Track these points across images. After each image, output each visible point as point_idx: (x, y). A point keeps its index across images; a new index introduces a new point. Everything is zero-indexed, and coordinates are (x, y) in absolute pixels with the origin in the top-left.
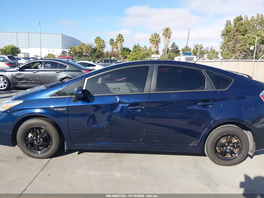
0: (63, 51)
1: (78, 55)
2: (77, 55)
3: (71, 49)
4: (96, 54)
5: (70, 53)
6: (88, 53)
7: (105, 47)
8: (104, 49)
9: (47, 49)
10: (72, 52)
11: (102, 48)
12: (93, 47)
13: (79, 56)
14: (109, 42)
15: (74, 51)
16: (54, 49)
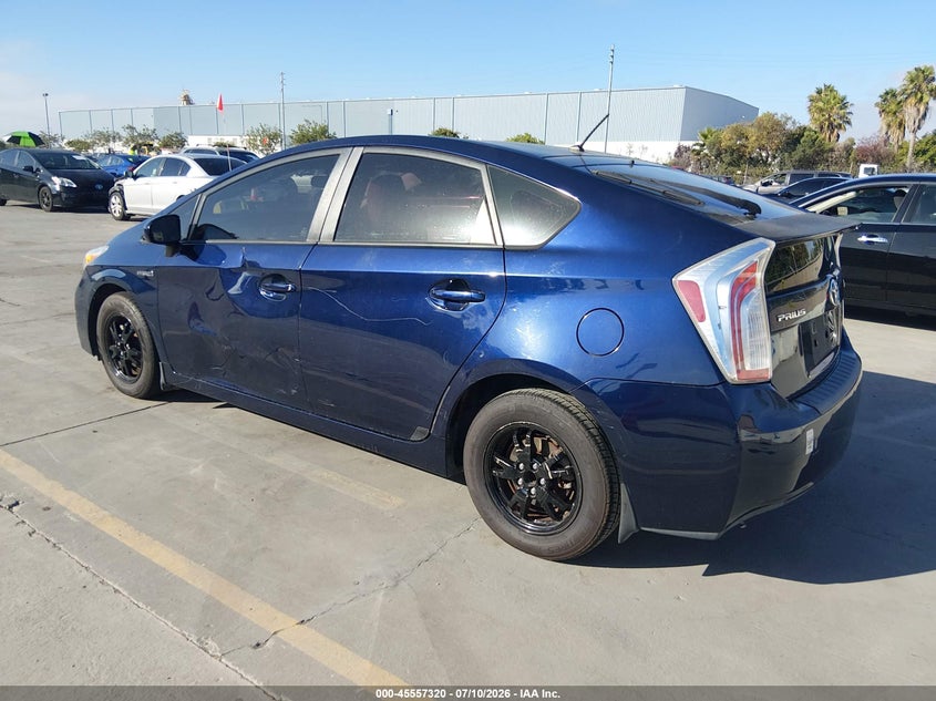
0: (679, 148)
1: (727, 159)
2: (722, 161)
3: (705, 137)
4: (798, 154)
5: (698, 154)
6: (766, 149)
7: (849, 123)
8: (841, 132)
9: (626, 143)
10: (706, 151)
11: (832, 127)
12: (789, 126)
13: (730, 164)
14: (877, 105)
15: (716, 144)
16: (646, 144)
